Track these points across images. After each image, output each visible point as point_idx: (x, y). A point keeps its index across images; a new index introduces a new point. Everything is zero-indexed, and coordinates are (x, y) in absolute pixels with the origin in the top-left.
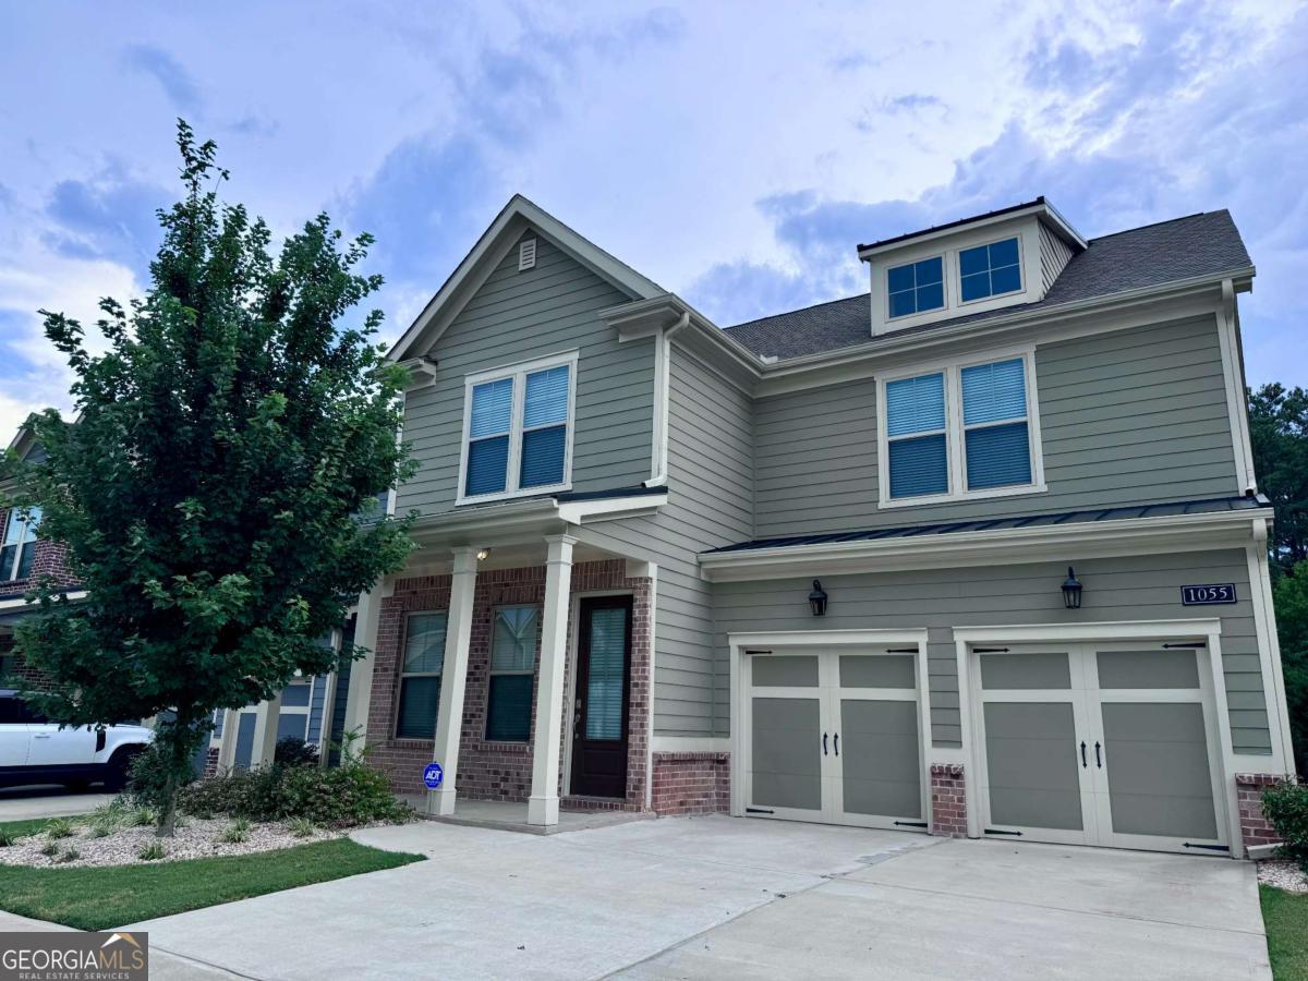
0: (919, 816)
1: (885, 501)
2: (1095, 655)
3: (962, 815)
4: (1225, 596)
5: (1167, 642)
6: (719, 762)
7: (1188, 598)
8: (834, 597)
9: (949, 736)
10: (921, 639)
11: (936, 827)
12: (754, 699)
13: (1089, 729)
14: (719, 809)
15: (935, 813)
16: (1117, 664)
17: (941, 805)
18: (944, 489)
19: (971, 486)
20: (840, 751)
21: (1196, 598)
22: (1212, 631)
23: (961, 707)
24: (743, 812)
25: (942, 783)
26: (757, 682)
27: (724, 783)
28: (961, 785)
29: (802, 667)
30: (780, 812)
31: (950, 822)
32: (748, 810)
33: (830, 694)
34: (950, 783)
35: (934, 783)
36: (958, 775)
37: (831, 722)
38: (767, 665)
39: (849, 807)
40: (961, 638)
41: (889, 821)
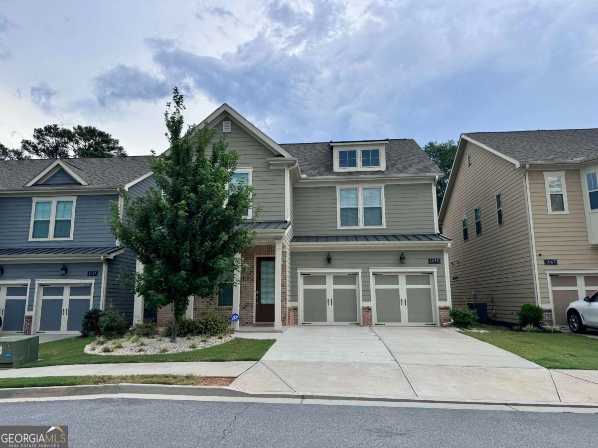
0: (356, 321)
1: (339, 227)
2: (405, 277)
3: (371, 320)
4: (437, 262)
5: (423, 273)
6: (295, 309)
7: (430, 262)
8: (333, 258)
9: (367, 298)
10: (360, 271)
11: (363, 324)
12: (304, 289)
13: (403, 295)
14: (295, 324)
15: (363, 320)
16: (410, 278)
17: (366, 318)
18: (357, 225)
19: (365, 225)
20: (333, 304)
21: (432, 262)
22: (435, 270)
23: (371, 290)
24: (301, 324)
25: (366, 312)
26: (305, 284)
27: (296, 316)
28: (371, 312)
29: (321, 279)
30: (313, 323)
31: (367, 322)
32: (303, 324)
33: (330, 287)
34: (368, 312)
35: (363, 312)
36: (370, 309)
37: (330, 295)
38: (308, 278)
39: (336, 320)
40: (371, 271)
41: (348, 323)
